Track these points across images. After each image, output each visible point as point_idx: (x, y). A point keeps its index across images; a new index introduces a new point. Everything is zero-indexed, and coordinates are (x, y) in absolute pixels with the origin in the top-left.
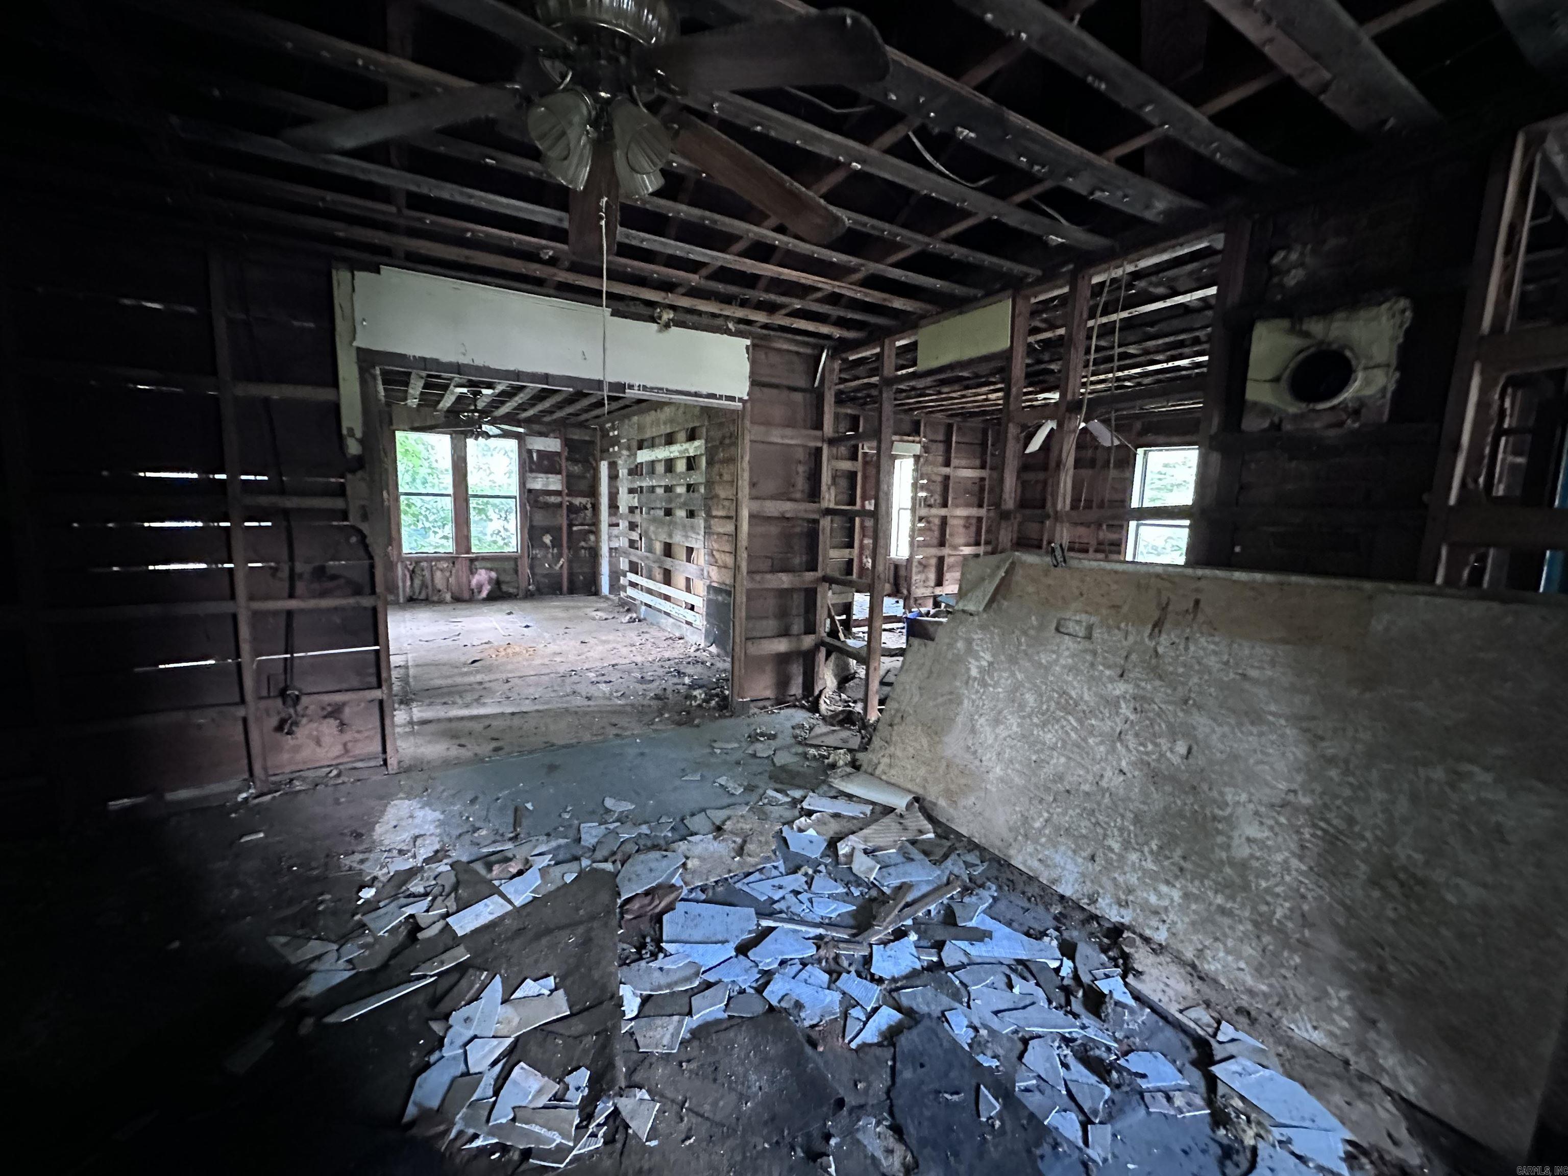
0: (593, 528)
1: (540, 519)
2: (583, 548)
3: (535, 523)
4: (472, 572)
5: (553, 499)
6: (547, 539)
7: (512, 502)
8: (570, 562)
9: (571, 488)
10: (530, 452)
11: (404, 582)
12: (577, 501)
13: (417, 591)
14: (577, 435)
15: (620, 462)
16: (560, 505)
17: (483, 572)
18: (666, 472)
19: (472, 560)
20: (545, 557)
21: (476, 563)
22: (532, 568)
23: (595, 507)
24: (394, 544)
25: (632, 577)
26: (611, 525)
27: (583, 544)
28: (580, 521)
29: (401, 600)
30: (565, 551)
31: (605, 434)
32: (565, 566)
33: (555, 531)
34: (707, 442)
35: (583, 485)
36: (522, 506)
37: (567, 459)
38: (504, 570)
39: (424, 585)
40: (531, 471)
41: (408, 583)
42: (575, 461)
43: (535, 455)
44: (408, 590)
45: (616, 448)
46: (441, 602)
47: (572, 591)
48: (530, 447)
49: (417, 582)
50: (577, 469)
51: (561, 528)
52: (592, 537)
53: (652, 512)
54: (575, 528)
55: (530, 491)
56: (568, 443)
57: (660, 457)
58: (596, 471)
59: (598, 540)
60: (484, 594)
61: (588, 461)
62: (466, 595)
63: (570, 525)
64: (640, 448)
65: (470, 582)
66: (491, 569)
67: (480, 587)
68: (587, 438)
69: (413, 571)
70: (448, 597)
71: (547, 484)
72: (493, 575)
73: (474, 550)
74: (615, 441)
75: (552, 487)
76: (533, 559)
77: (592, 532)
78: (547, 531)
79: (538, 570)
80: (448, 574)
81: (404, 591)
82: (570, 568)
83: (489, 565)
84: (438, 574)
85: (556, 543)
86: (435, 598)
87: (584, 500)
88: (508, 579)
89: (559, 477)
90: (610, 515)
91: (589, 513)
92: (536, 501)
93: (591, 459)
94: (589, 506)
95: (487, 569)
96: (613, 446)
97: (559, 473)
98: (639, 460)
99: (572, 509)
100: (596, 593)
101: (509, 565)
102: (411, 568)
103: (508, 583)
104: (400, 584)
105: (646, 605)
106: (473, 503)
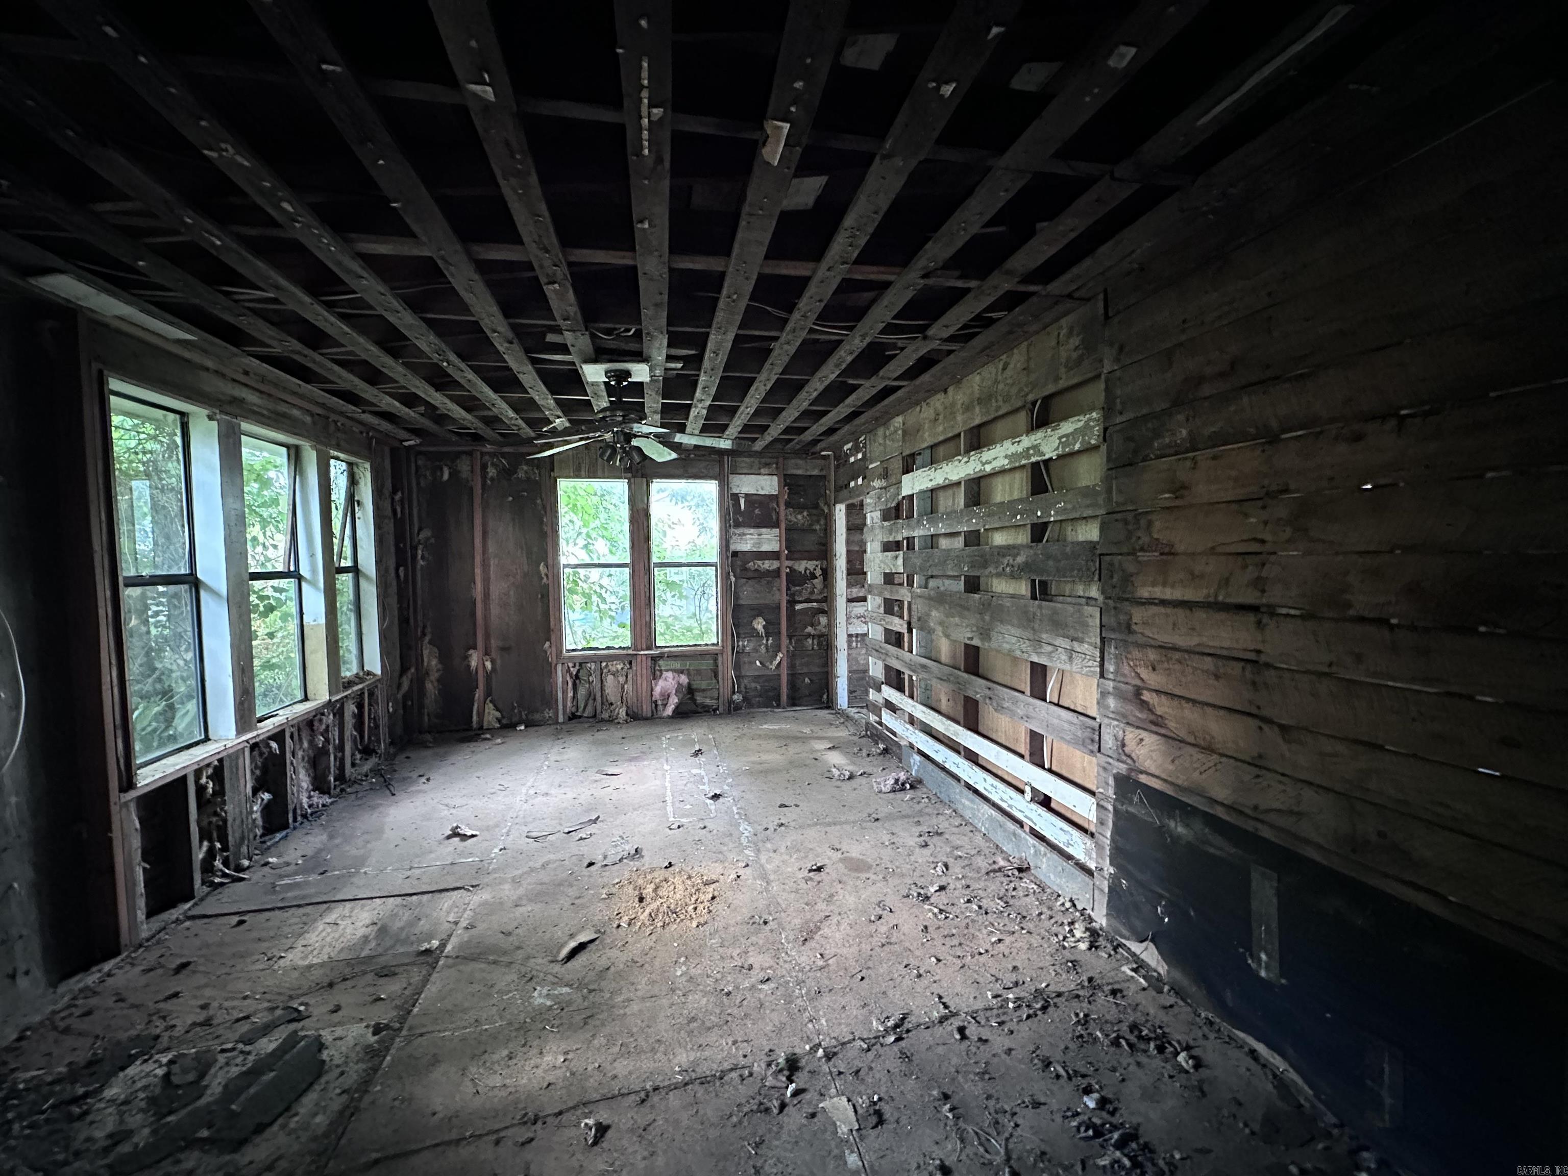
0: (824, 606)
1: (749, 594)
2: (809, 635)
3: (742, 602)
4: (655, 675)
5: (767, 565)
6: (759, 625)
7: (711, 571)
8: (792, 656)
9: (793, 549)
10: (735, 497)
11: (565, 692)
12: (802, 566)
13: (582, 705)
14: (801, 468)
15: (868, 500)
16: (777, 573)
17: (670, 675)
18: (967, 505)
19: (654, 659)
20: (756, 650)
21: (661, 662)
22: (737, 667)
23: (827, 574)
24: (553, 638)
25: (889, 693)
26: (850, 600)
27: (809, 629)
28: (805, 594)
29: (561, 720)
30: (785, 641)
31: (841, 459)
32: (785, 664)
33: (769, 612)
34: (1108, 411)
35: (810, 542)
36: (726, 577)
37: (788, 505)
38: (698, 672)
39: (590, 695)
40: (737, 525)
41: (570, 694)
42: (799, 508)
43: (742, 501)
44: (569, 704)
45: (860, 481)
46: (612, 721)
47: (794, 701)
48: (735, 491)
49: (582, 692)
50: (800, 518)
51: (778, 607)
52: (823, 620)
53: (932, 583)
54: (798, 607)
55: (735, 554)
56: (789, 481)
57: (955, 478)
58: (829, 520)
59: (831, 625)
60: (669, 711)
61: (816, 506)
62: (647, 710)
63: (792, 603)
64: (907, 470)
65: (652, 690)
66: (682, 672)
67: (666, 697)
68: (816, 472)
69: (577, 677)
70: (622, 712)
71: (759, 544)
72: (684, 679)
73: (660, 642)
74: (860, 470)
75: (765, 548)
76: (739, 654)
77: (823, 612)
78: (758, 611)
79: (747, 671)
80: (622, 680)
81: (565, 706)
82: (792, 666)
83: (677, 665)
84: (610, 678)
85: (772, 629)
86: (605, 715)
87: (811, 565)
88: (704, 685)
89: (776, 531)
90: (849, 585)
91: (818, 582)
92: (745, 569)
93: (822, 505)
94: (818, 572)
95: (674, 671)
96: (855, 478)
97: (776, 525)
98: (905, 492)
99: (795, 579)
100: (829, 704)
101: (707, 664)
102: (574, 671)
103: (704, 690)
104: (560, 695)
105: (921, 753)
106: (659, 574)
